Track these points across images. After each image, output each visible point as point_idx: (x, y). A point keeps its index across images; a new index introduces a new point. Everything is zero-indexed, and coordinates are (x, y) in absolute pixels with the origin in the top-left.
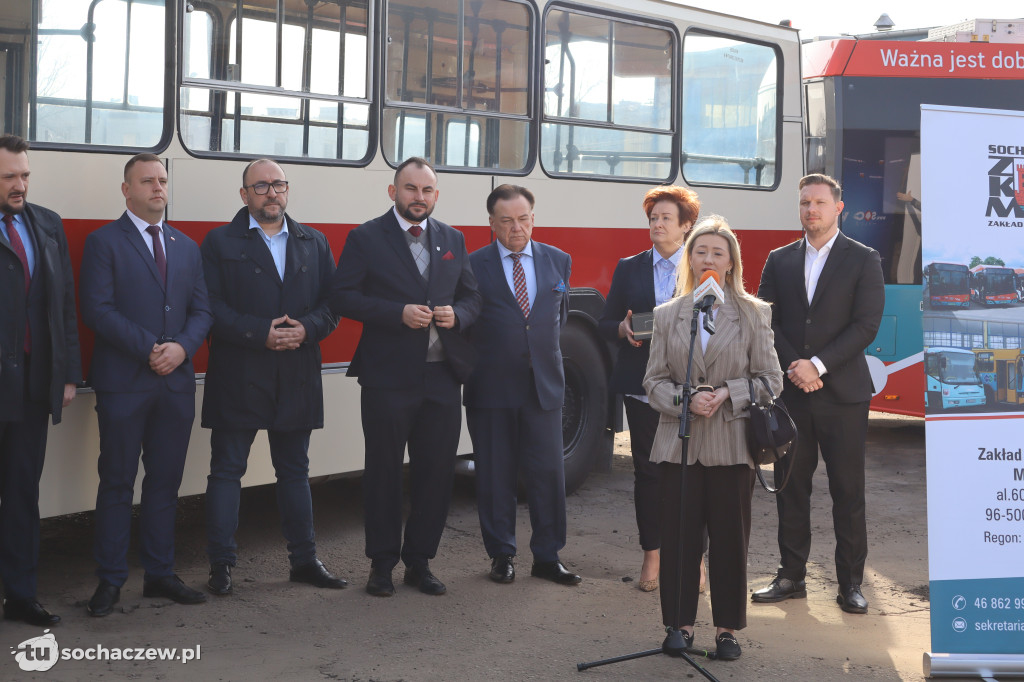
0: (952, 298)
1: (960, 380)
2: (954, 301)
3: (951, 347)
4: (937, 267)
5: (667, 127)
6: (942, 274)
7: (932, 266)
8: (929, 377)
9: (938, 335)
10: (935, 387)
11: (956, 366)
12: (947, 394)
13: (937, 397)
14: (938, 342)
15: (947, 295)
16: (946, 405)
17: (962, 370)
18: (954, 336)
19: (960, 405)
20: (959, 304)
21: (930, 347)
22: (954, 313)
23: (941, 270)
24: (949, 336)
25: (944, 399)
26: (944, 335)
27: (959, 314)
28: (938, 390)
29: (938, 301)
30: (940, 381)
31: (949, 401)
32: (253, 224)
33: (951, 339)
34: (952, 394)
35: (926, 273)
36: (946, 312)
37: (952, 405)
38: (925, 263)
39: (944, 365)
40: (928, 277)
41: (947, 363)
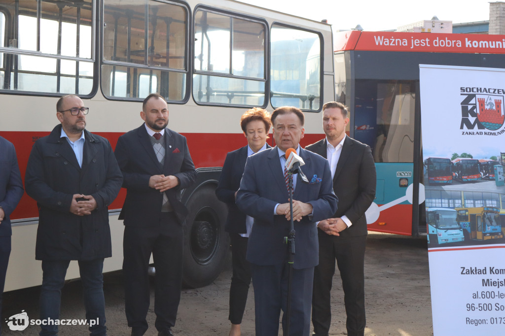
0: (441, 179)
1: (448, 227)
2: (443, 180)
3: (442, 207)
4: (432, 160)
5: (263, 78)
6: (435, 164)
7: (429, 159)
8: (429, 226)
9: (434, 201)
10: (433, 232)
11: (445, 219)
12: (440, 235)
13: (434, 237)
14: (434, 205)
15: (438, 176)
16: (440, 242)
17: (449, 221)
18: (443, 201)
19: (448, 242)
20: (446, 182)
21: (429, 207)
22: (443, 187)
23: (434, 162)
24: (440, 201)
25: (438, 238)
26: (437, 201)
27: (446, 188)
28: (435, 233)
29: (433, 180)
30: (436, 228)
31: (442, 240)
32: (63, 134)
33: (442, 203)
34: (444, 235)
35: (426, 164)
36: (438, 187)
37: (444, 242)
38: (425, 158)
39: (438, 218)
40: (426, 166)
41: (440, 217)
